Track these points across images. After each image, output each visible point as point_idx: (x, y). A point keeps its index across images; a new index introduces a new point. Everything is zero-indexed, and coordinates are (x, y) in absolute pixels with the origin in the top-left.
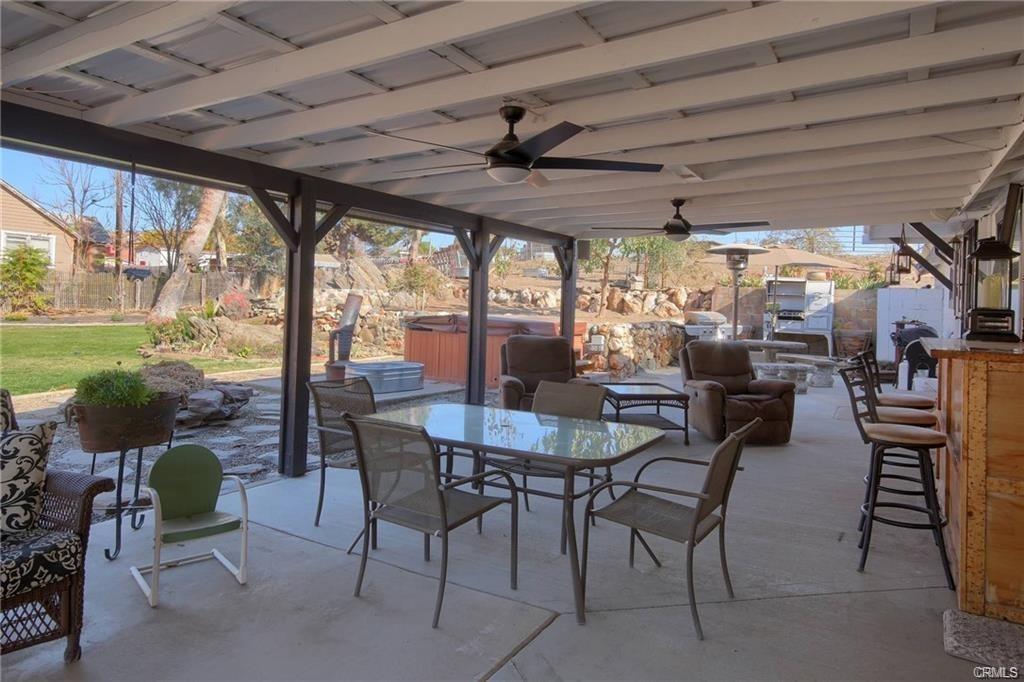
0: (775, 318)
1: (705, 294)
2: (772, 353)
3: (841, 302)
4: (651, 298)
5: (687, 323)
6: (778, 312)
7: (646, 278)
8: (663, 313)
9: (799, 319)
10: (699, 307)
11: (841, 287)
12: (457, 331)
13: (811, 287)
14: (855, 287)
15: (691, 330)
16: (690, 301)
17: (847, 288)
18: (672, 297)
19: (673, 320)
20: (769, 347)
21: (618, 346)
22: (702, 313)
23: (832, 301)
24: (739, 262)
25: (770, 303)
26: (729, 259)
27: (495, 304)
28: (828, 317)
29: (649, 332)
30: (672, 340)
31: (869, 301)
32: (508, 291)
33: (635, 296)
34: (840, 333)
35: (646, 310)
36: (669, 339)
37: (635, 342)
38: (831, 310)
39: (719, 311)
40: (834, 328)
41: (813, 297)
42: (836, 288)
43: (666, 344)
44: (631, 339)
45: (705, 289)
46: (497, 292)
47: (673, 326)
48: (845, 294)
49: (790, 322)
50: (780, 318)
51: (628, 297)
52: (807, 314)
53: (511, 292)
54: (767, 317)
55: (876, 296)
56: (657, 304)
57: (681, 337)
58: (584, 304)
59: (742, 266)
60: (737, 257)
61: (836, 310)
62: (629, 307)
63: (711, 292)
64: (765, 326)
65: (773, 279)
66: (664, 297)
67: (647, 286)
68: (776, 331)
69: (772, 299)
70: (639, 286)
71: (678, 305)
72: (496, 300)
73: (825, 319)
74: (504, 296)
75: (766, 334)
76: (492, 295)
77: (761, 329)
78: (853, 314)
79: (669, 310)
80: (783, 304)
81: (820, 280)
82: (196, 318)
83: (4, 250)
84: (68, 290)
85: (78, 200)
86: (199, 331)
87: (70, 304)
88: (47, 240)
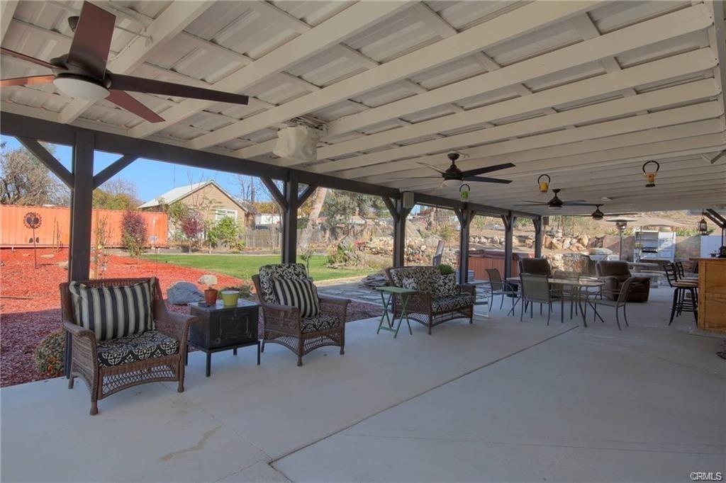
0: (641, 252)
1: (599, 239)
2: (639, 268)
3: (679, 243)
4: (568, 241)
5: (591, 254)
6: (642, 248)
7: (563, 230)
8: (574, 249)
9: (655, 252)
10: (595, 246)
11: (680, 235)
12: (484, 257)
13: (661, 235)
14: (688, 234)
15: (592, 257)
16: (590, 243)
17: (683, 235)
18: (579, 241)
19: (582, 253)
20: (637, 266)
21: (557, 265)
22: (598, 249)
23: (674, 242)
24: (622, 226)
25: (637, 244)
26: (617, 224)
27: (479, 244)
28: (672, 251)
29: (571, 259)
30: (582, 263)
31: (697, 243)
32: (485, 238)
33: (558, 240)
34: (679, 259)
35: (565, 248)
36: (580, 262)
37: (564, 263)
38: (674, 247)
39: (608, 248)
40: (675, 257)
41: (663, 240)
42: (677, 235)
43: (579, 265)
44: (563, 261)
45: (599, 236)
46: (480, 238)
47: (582, 255)
48: (682, 239)
49: (649, 254)
50: (643, 252)
51: (554, 241)
52: (659, 249)
53: (487, 238)
54: (635, 251)
55: (700, 240)
56: (571, 244)
57: (586, 261)
58: (529, 244)
59: (624, 227)
60: (620, 223)
61: (677, 247)
62: (555, 246)
63: (602, 238)
64: (635, 256)
65: (639, 231)
66: (575, 241)
67: (564, 235)
68: (641, 258)
69: (639, 241)
70: (560, 235)
71: (583, 245)
72: (479, 242)
73: (670, 252)
74: (484, 240)
75: (635, 260)
76: (472, 239)
77: (633, 257)
78: (687, 249)
79: (578, 248)
80: (646, 244)
81: (668, 231)
82: (346, 252)
83: (217, 218)
84: (251, 238)
85: (246, 192)
86: (349, 257)
87: (252, 245)
88: (234, 213)
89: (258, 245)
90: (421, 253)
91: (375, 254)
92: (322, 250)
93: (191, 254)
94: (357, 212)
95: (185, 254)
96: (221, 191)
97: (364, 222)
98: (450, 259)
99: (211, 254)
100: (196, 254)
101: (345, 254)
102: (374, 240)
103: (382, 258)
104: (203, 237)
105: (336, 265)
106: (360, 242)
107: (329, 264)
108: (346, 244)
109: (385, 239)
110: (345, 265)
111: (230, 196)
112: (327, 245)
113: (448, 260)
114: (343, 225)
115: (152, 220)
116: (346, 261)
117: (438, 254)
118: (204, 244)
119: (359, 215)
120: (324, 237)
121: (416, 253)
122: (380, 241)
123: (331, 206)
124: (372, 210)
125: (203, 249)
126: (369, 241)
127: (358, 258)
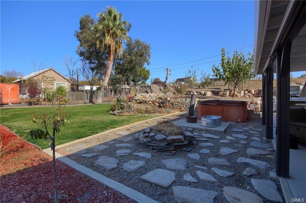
1: (260, 91)
4: (242, 92)
8: (247, 97)
12: (220, 105)
13: (301, 87)
16: (255, 93)
18: (249, 92)
33: (237, 92)
35: (241, 96)
45: (260, 89)
49: (295, 98)
62: (236, 95)
66: (246, 92)
71: (252, 94)
79: (249, 96)
82: (122, 103)
83: (55, 87)
84: (72, 96)
85: (71, 74)
86: (124, 107)
87: (73, 99)
88: (65, 84)
89: (77, 99)
90: (167, 102)
91: (139, 103)
92: (111, 100)
93: (33, 106)
94: (126, 84)
95: (30, 107)
96: (57, 73)
97: (129, 87)
98: (186, 105)
99: (47, 106)
100: (37, 106)
101: (121, 105)
102: (138, 95)
103: (143, 105)
104: (44, 96)
105: (115, 112)
106: (130, 96)
107: (111, 112)
108: (122, 98)
109: (143, 94)
110: (122, 112)
111: (62, 76)
112: (113, 98)
113: (185, 106)
114: (120, 89)
115: (8, 88)
116: (122, 109)
117: (192, 104)
118: (44, 100)
119: (127, 84)
120: (111, 94)
121: (164, 102)
122: (141, 95)
123: (113, 79)
124: (132, 83)
125: (43, 103)
126: (135, 96)
127: (130, 107)
